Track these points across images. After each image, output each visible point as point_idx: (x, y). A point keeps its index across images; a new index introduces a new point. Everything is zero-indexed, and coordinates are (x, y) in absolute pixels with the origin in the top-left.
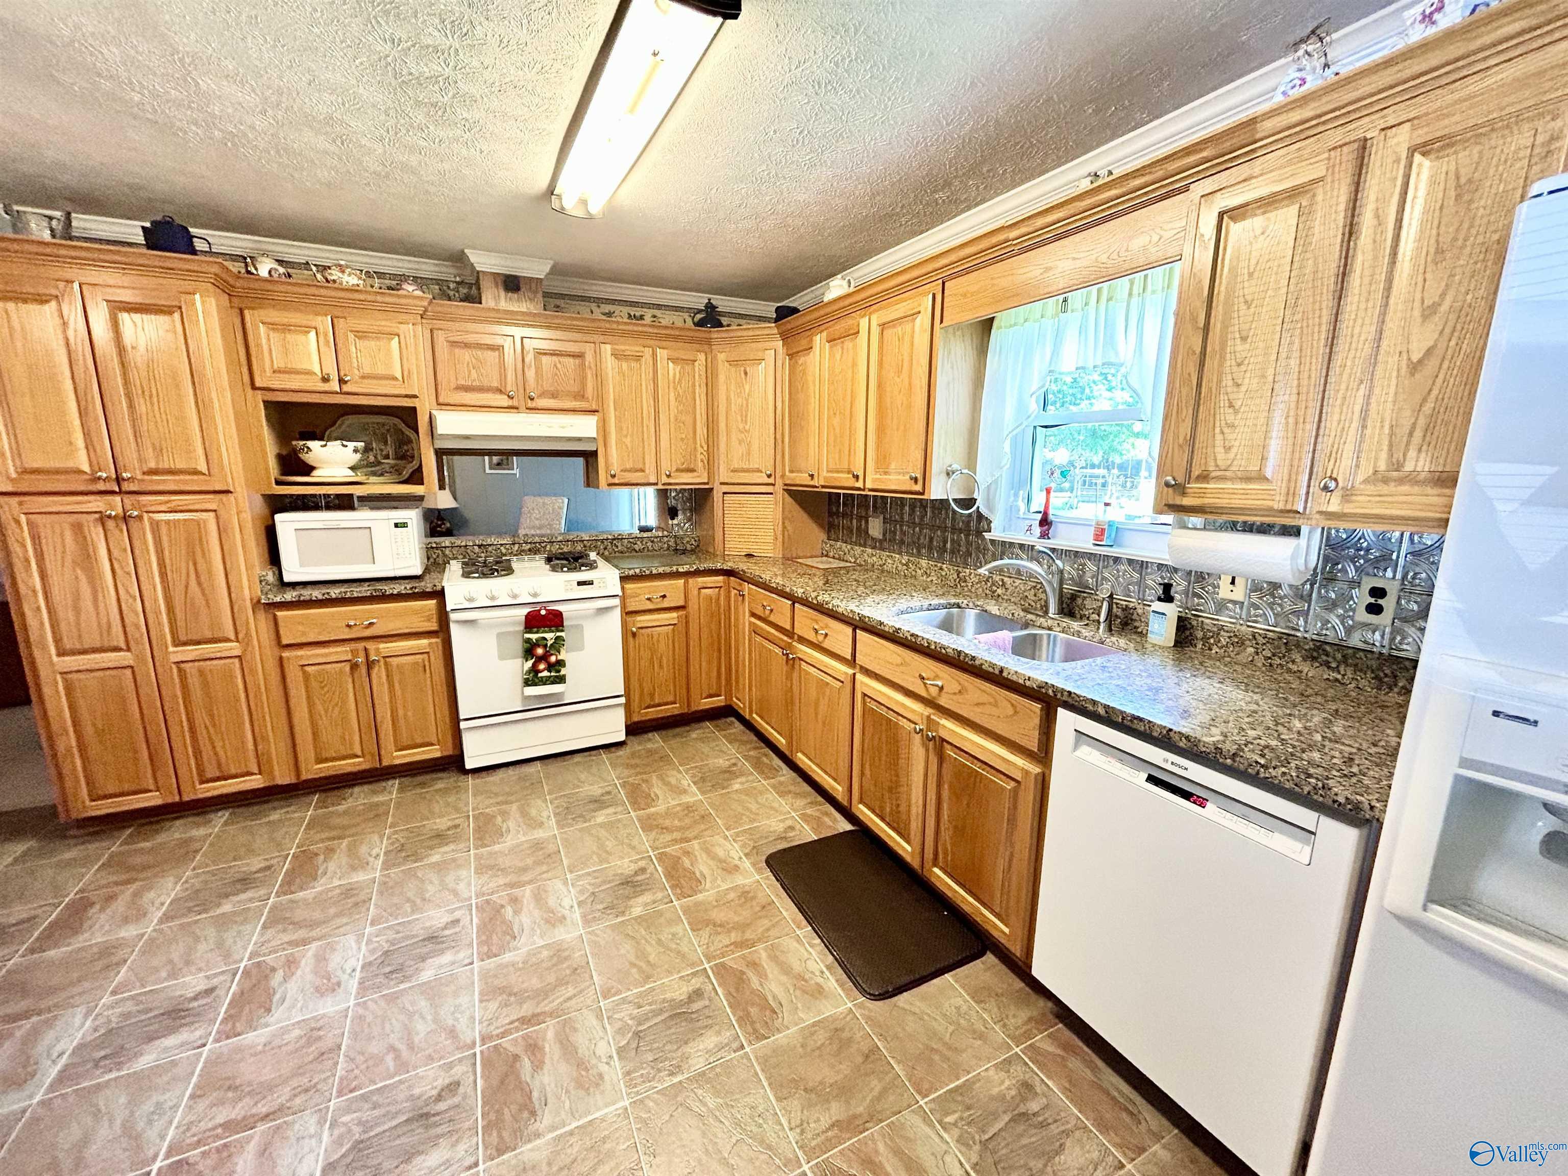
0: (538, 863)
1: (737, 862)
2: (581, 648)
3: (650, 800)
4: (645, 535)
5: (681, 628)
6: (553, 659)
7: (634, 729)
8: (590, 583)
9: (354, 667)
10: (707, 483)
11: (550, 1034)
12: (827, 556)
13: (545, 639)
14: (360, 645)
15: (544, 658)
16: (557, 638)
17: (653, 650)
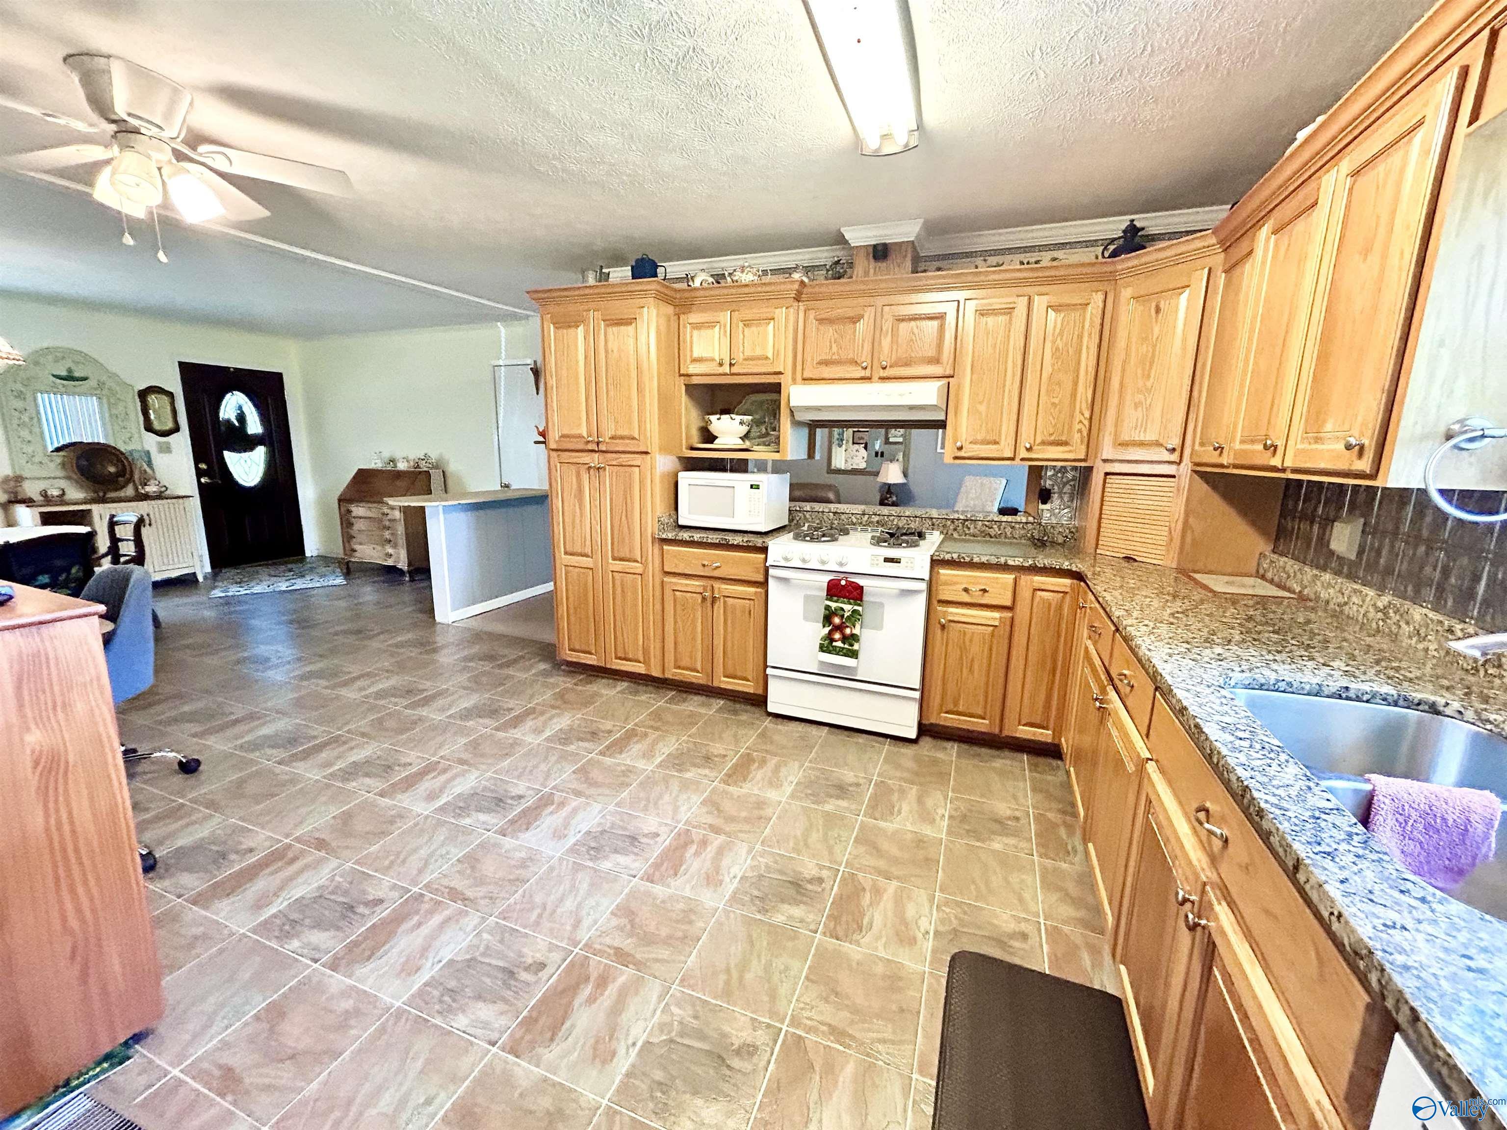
0: (747, 820)
1: (920, 936)
2: (879, 627)
3: (891, 812)
4: (1005, 518)
5: (1004, 631)
6: (848, 631)
7: (925, 730)
8: (897, 561)
9: (704, 599)
10: (1084, 460)
11: (622, 980)
12: (1263, 577)
13: (842, 609)
14: (709, 583)
15: (840, 628)
16: (854, 611)
17: (963, 649)
